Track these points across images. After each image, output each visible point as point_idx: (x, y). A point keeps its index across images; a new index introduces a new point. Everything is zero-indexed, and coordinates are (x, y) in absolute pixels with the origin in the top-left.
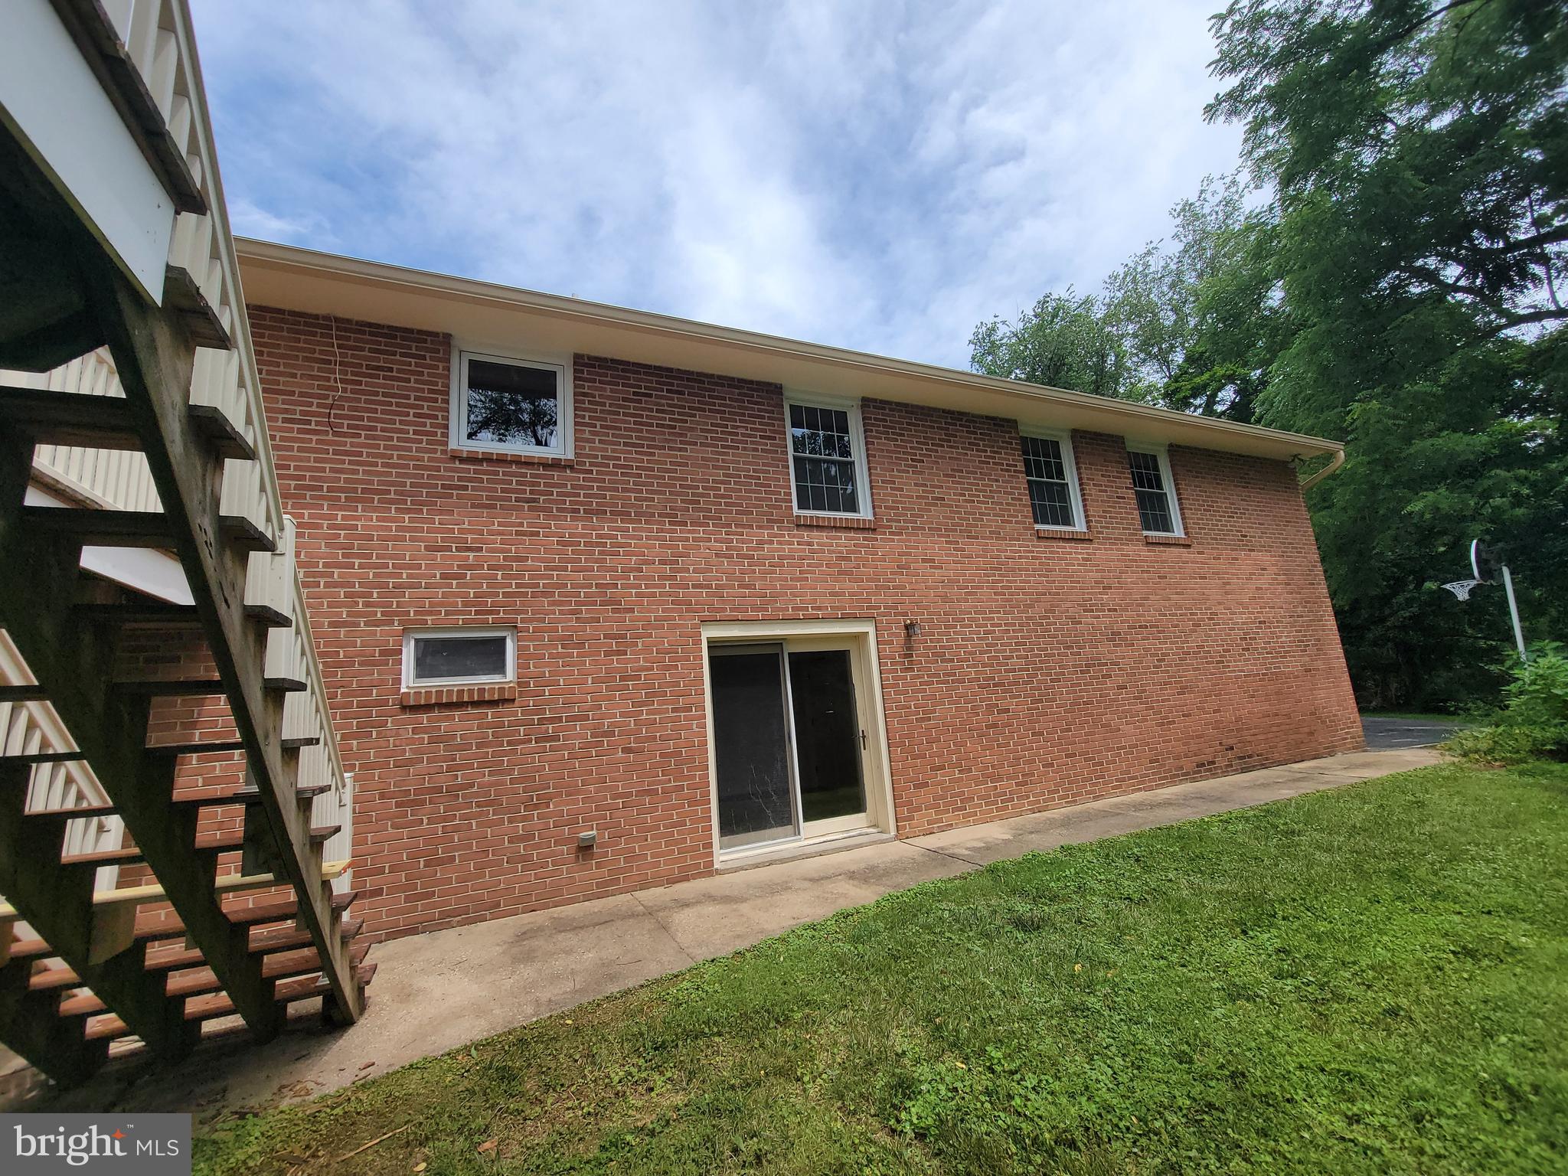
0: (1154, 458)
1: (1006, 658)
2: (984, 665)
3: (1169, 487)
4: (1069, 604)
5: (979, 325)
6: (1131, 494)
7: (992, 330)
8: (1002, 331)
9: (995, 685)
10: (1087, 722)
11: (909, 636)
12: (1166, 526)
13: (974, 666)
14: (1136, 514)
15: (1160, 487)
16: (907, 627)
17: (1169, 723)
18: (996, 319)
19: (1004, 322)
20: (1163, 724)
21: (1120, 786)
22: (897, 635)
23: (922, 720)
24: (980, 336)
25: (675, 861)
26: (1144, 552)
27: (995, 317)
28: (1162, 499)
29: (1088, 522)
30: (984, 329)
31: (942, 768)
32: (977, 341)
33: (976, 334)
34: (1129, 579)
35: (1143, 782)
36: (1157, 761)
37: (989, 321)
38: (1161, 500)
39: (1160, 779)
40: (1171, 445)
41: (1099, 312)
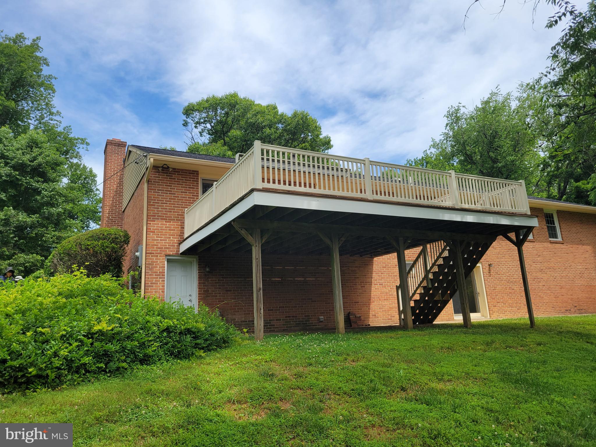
0: (552, 214)
1: (513, 275)
2: (508, 276)
3: (557, 224)
4: (529, 260)
5: (450, 107)
6: (546, 227)
7: (457, 110)
8: (462, 110)
9: (511, 282)
10: (534, 294)
11: (489, 268)
12: (556, 237)
13: (505, 276)
14: (547, 233)
15: (554, 224)
16: (489, 265)
17: (558, 297)
18: (459, 105)
19: (464, 106)
20: (555, 297)
21: (544, 313)
22: (487, 267)
23: (494, 290)
24: (450, 113)
25: (447, 316)
26: (549, 245)
27: (459, 103)
28: (555, 227)
29: (533, 236)
30: (453, 109)
31: (499, 302)
32: (449, 115)
33: (449, 112)
34: (545, 253)
35: (550, 313)
36: (554, 308)
37: (455, 105)
38: (554, 229)
39: (555, 313)
40: (557, 211)
41: (514, 104)
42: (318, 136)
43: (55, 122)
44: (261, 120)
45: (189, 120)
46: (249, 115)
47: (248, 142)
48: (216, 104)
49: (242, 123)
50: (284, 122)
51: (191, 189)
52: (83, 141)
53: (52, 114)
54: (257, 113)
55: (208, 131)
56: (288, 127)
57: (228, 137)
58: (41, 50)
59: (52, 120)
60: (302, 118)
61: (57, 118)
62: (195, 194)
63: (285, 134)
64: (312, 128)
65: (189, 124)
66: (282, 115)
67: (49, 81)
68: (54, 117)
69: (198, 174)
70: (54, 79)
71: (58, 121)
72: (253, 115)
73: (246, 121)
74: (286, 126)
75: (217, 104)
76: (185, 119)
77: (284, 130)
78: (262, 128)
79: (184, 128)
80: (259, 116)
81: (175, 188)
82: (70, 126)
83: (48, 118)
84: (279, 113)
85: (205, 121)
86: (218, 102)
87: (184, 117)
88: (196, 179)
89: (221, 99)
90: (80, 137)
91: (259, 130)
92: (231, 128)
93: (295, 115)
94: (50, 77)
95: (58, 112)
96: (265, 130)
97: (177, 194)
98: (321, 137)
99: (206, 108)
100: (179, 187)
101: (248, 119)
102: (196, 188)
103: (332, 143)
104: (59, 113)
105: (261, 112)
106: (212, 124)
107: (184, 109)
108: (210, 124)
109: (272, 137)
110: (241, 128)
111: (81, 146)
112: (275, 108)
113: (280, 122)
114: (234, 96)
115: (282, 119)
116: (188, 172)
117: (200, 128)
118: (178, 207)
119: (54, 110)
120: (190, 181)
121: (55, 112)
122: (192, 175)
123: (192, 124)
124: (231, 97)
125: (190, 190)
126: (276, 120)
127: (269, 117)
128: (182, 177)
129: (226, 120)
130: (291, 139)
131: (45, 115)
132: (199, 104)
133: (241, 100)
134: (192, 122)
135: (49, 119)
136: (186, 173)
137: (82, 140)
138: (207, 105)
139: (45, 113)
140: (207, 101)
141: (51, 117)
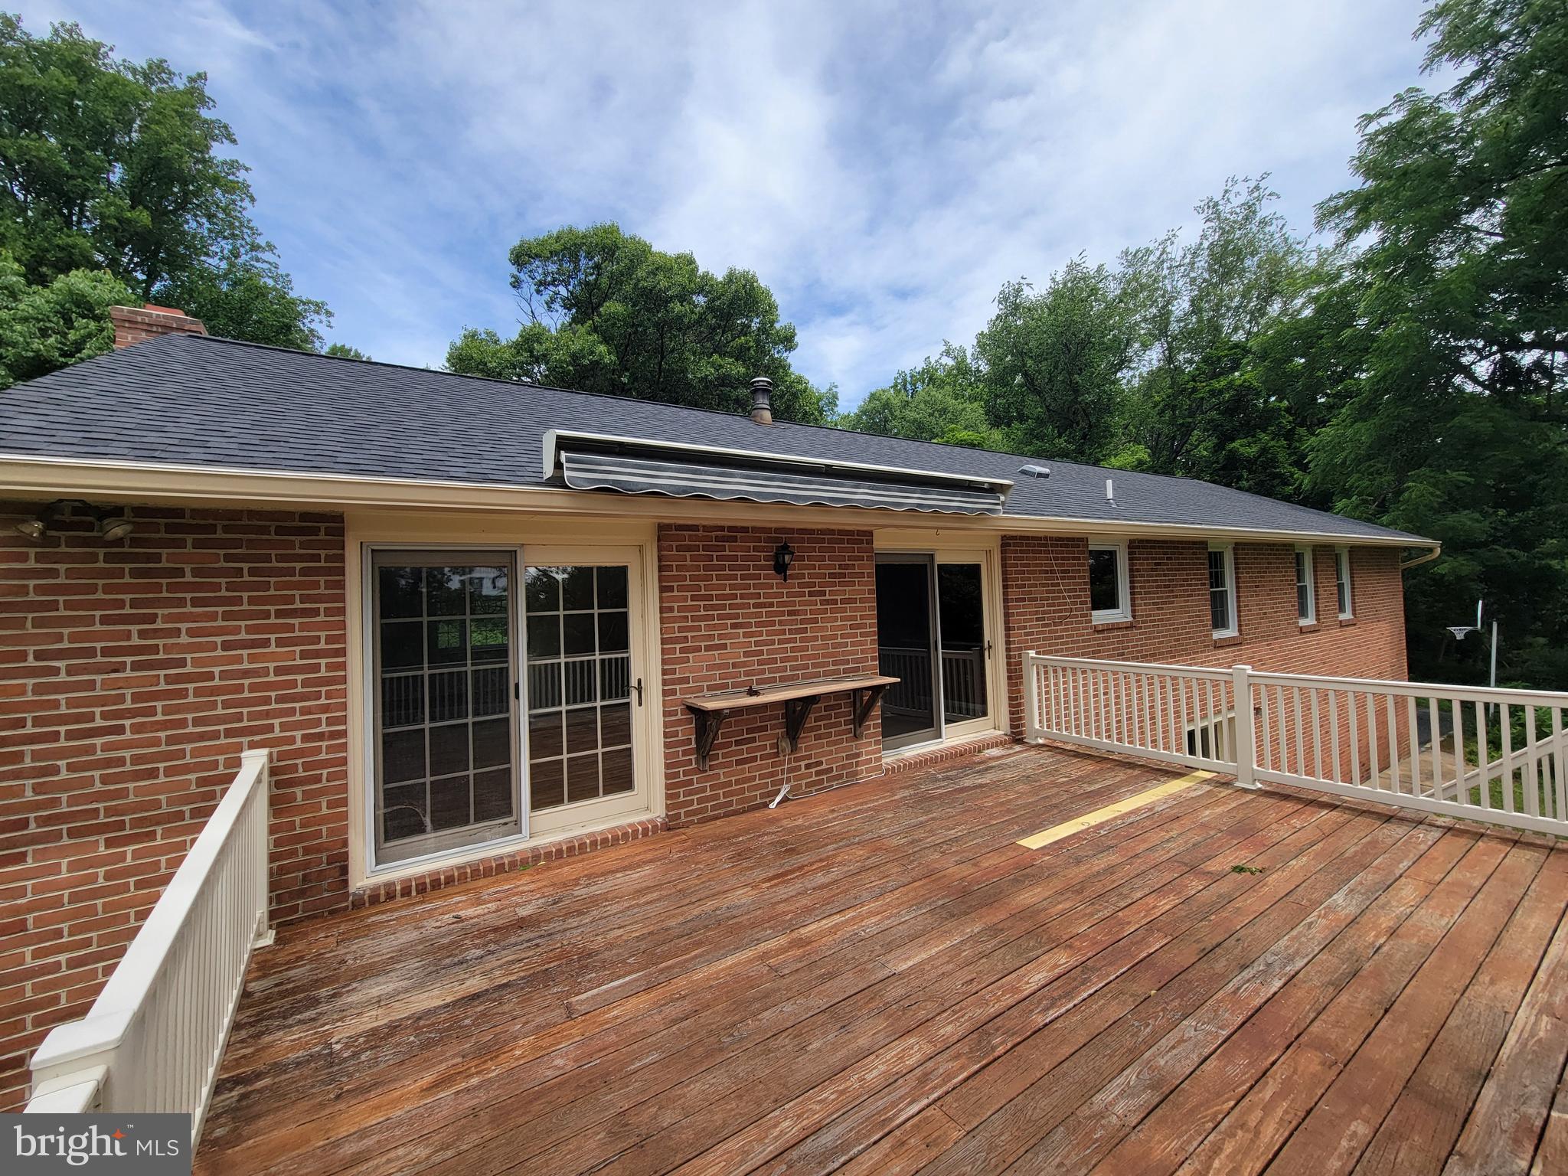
18: (1022, 281)
24: (1007, 295)
27: (1022, 278)
33: (1003, 292)
42: (772, 323)
43: (266, 266)
44: (663, 284)
45: (522, 276)
46: (640, 273)
47: (640, 329)
48: (575, 244)
49: (628, 288)
50: (710, 292)
51: (296, 621)
52: (319, 307)
53: (255, 247)
54: (657, 269)
55: (563, 300)
56: (717, 303)
57: (600, 315)
58: (211, 103)
59: (258, 260)
60: (744, 286)
61: (267, 256)
62: (322, 645)
63: (709, 317)
64: (762, 307)
65: (525, 285)
66: (705, 276)
67: (234, 174)
68: (260, 255)
69: (341, 532)
70: (242, 171)
71: (270, 263)
72: (649, 273)
73: (636, 285)
74: (712, 301)
75: (578, 246)
76: (516, 273)
77: (710, 308)
78: (667, 302)
79: (514, 291)
80: (661, 276)
81: (184, 626)
82: (287, 275)
83: (249, 256)
84: (701, 271)
85: (554, 280)
86: (579, 241)
87: (514, 269)
88: (328, 559)
89: (584, 236)
90: (313, 299)
91: (659, 305)
92: (606, 297)
93: (731, 278)
94: (234, 165)
95: (269, 245)
96: (671, 305)
97: (196, 662)
98: (777, 326)
99: (557, 254)
100: (213, 617)
101: (639, 281)
102: (328, 612)
103: (796, 339)
104: (270, 247)
105: (664, 267)
106: (570, 288)
107: (512, 253)
108: (566, 286)
109: (686, 320)
110: (624, 299)
111: (316, 317)
112: (691, 261)
113: (701, 291)
114: (612, 230)
115: (705, 285)
116: (273, 525)
117: (547, 294)
118: (202, 737)
119: (261, 241)
120: (291, 572)
121: (263, 245)
122: (297, 539)
123: (529, 287)
124: (605, 232)
125: (291, 628)
126: (693, 286)
127: (679, 279)
128: (228, 558)
129: (596, 280)
130: (719, 326)
131: (242, 250)
132: (542, 243)
133: (626, 240)
134: (530, 279)
135: (252, 259)
136: (265, 530)
137: (317, 305)
138: (557, 247)
139: (242, 246)
140: (558, 238)
141: (254, 253)
